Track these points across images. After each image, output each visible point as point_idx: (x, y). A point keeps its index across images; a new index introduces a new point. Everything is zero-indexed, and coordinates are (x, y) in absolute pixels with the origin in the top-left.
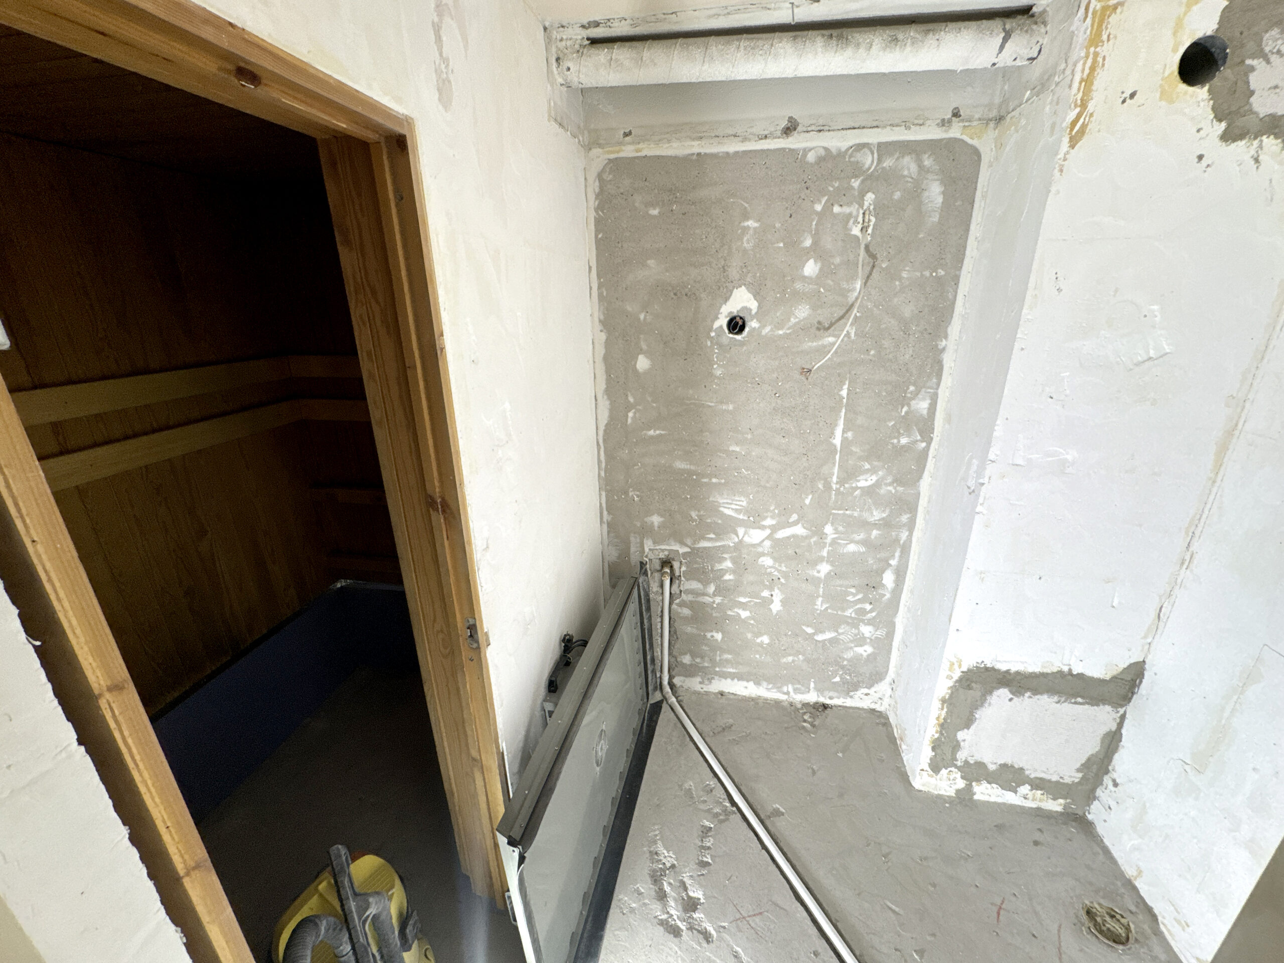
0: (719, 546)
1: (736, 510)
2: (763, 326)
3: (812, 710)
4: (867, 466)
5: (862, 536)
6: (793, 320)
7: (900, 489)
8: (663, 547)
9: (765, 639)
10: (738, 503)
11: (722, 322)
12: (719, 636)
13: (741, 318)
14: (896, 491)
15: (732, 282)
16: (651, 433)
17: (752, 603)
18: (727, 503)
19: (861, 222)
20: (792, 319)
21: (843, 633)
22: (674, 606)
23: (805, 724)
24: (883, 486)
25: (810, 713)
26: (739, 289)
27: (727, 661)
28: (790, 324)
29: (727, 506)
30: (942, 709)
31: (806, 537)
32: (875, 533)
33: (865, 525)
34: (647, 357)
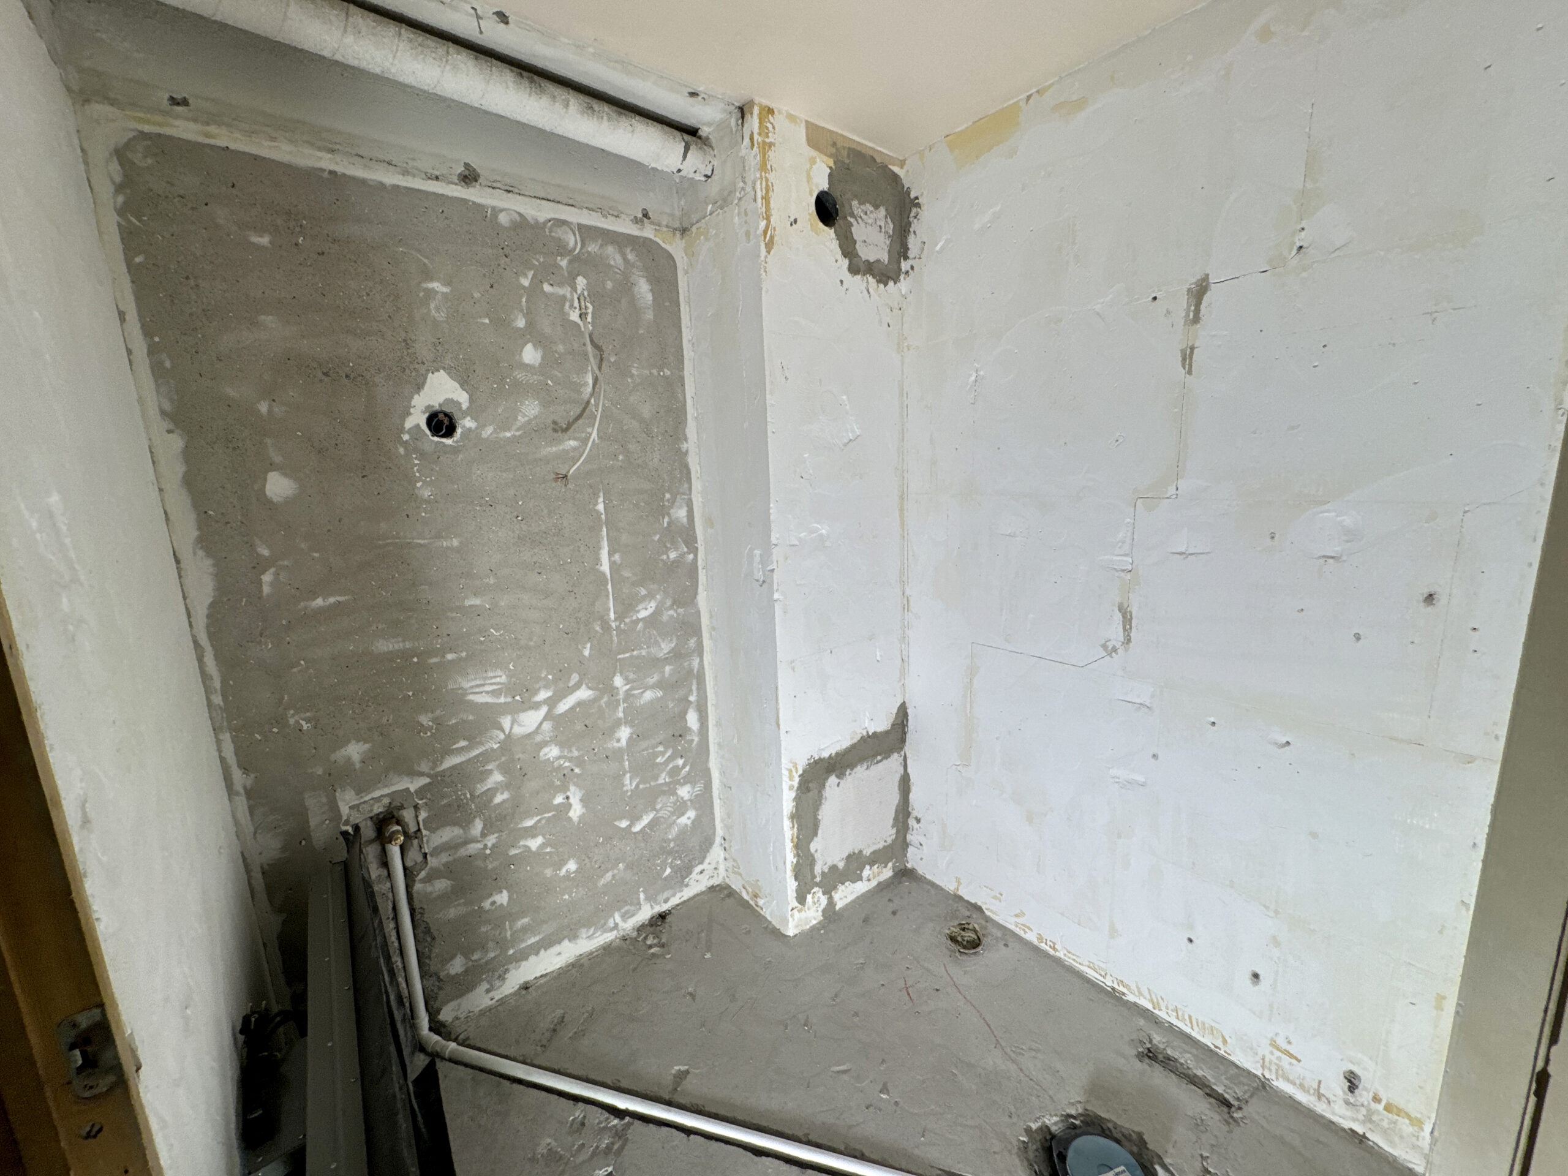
0: (475, 757)
1: (492, 693)
2: (481, 427)
3: (651, 929)
4: (643, 592)
5: (656, 677)
6: (521, 419)
7: (681, 610)
8: (376, 794)
9: (572, 866)
10: (494, 681)
11: (418, 419)
12: (503, 898)
13: (446, 415)
14: (678, 614)
15: (423, 363)
16: (319, 602)
17: (543, 822)
18: (478, 686)
19: (578, 307)
20: (519, 418)
21: (661, 809)
22: (418, 887)
23: (653, 950)
24: (665, 612)
25: (653, 934)
26: (436, 374)
27: (525, 929)
28: (519, 424)
29: (477, 690)
30: (793, 827)
31: (595, 700)
32: (668, 669)
33: (656, 663)
34: (285, 475)
